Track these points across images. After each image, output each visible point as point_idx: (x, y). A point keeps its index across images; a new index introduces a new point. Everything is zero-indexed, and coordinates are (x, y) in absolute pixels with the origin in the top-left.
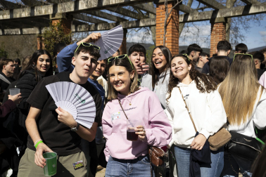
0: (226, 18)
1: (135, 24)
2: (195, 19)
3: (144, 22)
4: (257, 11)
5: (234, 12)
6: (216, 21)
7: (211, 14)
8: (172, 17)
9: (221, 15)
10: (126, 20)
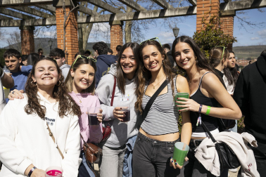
0: (122, 22)
1: (41, 23)
2: (96, 20)
3: (50, 21)
4: (144, 17)
5: (128, 17)
6: (114, 23)
7: (109, 16)
8: (70, 19)
9: (118, 18)
10: (33, 18)
